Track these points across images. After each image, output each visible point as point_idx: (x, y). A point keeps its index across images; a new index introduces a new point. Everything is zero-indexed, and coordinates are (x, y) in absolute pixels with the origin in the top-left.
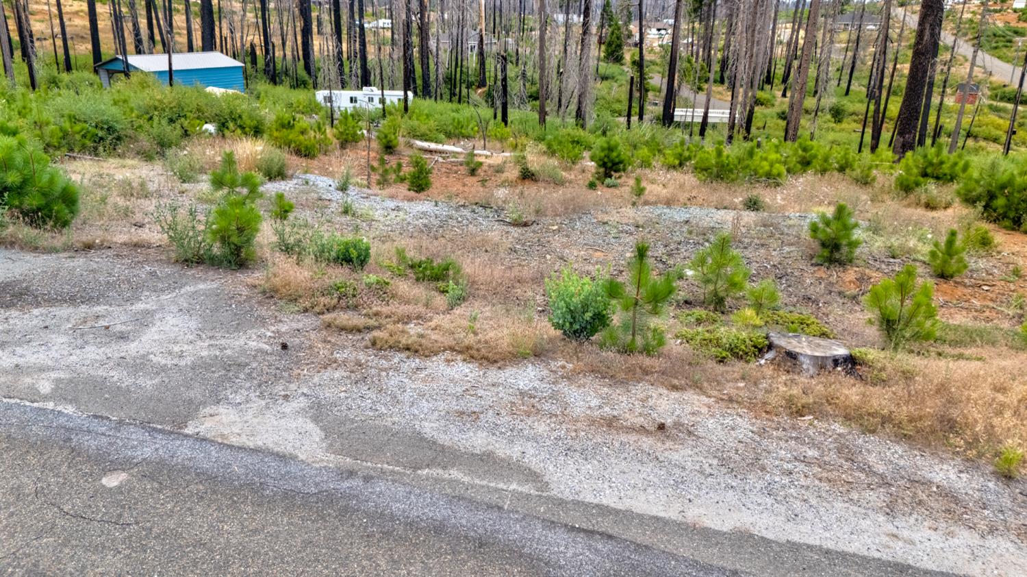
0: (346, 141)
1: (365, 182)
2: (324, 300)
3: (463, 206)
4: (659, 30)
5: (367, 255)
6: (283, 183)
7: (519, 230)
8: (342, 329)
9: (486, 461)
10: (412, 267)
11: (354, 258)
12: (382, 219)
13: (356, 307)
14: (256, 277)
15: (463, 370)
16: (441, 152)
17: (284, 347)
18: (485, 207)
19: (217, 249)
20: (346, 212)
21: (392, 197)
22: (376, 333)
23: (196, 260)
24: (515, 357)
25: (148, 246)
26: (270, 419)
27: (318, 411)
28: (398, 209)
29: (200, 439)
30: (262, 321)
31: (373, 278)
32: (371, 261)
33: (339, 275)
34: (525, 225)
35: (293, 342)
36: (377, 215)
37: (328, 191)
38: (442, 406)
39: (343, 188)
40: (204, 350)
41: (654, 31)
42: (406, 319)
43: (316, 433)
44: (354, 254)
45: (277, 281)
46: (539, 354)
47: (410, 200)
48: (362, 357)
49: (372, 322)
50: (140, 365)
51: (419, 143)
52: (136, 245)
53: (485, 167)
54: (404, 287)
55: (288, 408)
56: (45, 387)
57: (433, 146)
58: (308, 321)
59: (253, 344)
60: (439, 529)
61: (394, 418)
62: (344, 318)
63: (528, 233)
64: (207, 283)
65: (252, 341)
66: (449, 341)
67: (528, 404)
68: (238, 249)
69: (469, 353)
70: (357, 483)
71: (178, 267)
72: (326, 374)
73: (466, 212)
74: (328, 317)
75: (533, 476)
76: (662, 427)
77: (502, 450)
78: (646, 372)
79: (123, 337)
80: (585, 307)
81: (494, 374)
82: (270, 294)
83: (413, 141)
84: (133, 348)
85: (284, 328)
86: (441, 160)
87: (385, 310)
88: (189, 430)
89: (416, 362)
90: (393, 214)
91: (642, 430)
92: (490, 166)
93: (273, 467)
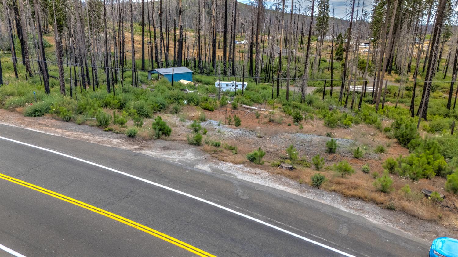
0: (222, 105)
1: (224, 123)
2: (212, 152)
3: (247, 131)
4: (365, 44)
5: (220, 145)
6: (205, 122)
7: (259, 139)
8: (214, 157)
9: (230, 174)
10: (229, 147)
11: (217, 145)
12: (227, 134)
13: (217, 154)
14: (201, 147)
15: (231, 164)
16: (251, 109)
17: (206, 159)
18: (253, 132)
19: (195, 142)
20: (219, 132)
21: (230, 128)
22: (219, 158)
23: (191, 144)
24: (239, 163)
25: (183, 140)
26: (204, 167)
27: (210, 167)
28: (231, 131)
29: (196, 168)
30: (202, 155)
31: (220, 149)
32: (220, 146)
33: (215, 148)
34: (261, 137)
35: (207, 158)
36: (226, 133)
37: (215, 126)
38: (226, 168)
39: (219, 125)
40: (195, 158)
41: (363, 44)
42: (225, 156)
43: (210, 169)
44: (218, 145)
45: (205, 149)
46: (243, 163)
47: (235, 129)
48: (216, 161)
49: (219, 156)
50: (187, 159)
51: (244, 106)
52: (181, 140)
53: (262, 115)
54: (225, 151)
55: (206, 166)
56: (177, 161)
57: (248, 107)
58: (209, 155)
59: (202, 158)
60: (222, 179)
61: (220, 169)
62: (215, 155)
63: (261, 140)
64: (194, 148)
65: (201, 157)
66: (230, 160)
67: (239, 169)
68: (198, 142)
69: (232, 162)
70: (214, 174)
71: (188, 145)
72: (212, 163)
73: (247, 133)
74: (212, 155)
75: (235, 176)
76: (256, 173)
77: (232, 173)
78: (258, 167)
79: (184, 155)
80: (252, 156)
81: (235, 165)
82: (204, 151)
83: (242, 105)
84: (186, 157)
85: (206, 156)
86: (250, 112)
87: (222, 155)
88: (195, 167)
89: (224, 162)
90: (230, 133)
91: (253, 173)
92: (264, 115)
93: (204, 172)
